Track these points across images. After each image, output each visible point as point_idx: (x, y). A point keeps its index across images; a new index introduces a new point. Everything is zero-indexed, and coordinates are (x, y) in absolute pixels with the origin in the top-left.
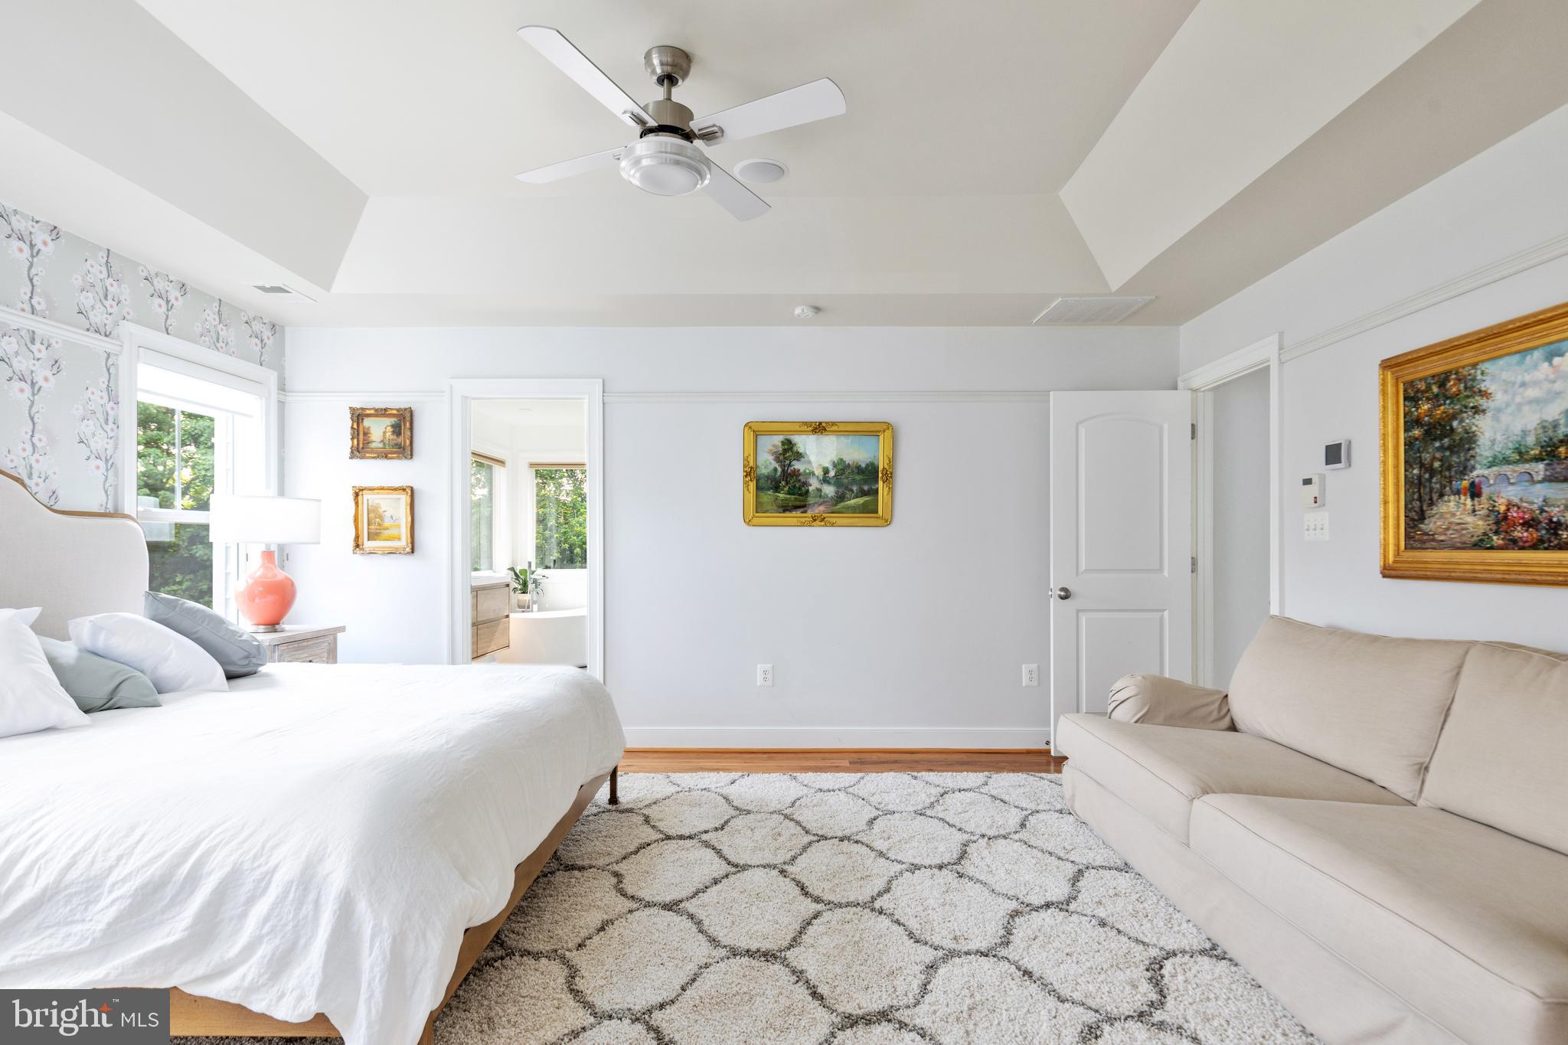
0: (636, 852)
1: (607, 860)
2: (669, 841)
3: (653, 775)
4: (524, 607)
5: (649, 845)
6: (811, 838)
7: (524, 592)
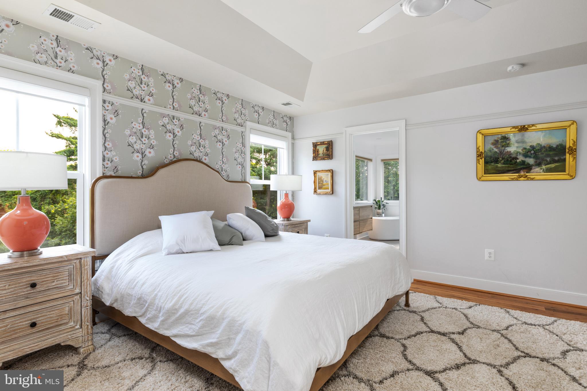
0: (415, 336)
1: (400, 337)
2: (433, 334)
3: (428, 295)
4: (379, 215)
5: (422, 333)
6: (520, 353)
7: (379, 209)
